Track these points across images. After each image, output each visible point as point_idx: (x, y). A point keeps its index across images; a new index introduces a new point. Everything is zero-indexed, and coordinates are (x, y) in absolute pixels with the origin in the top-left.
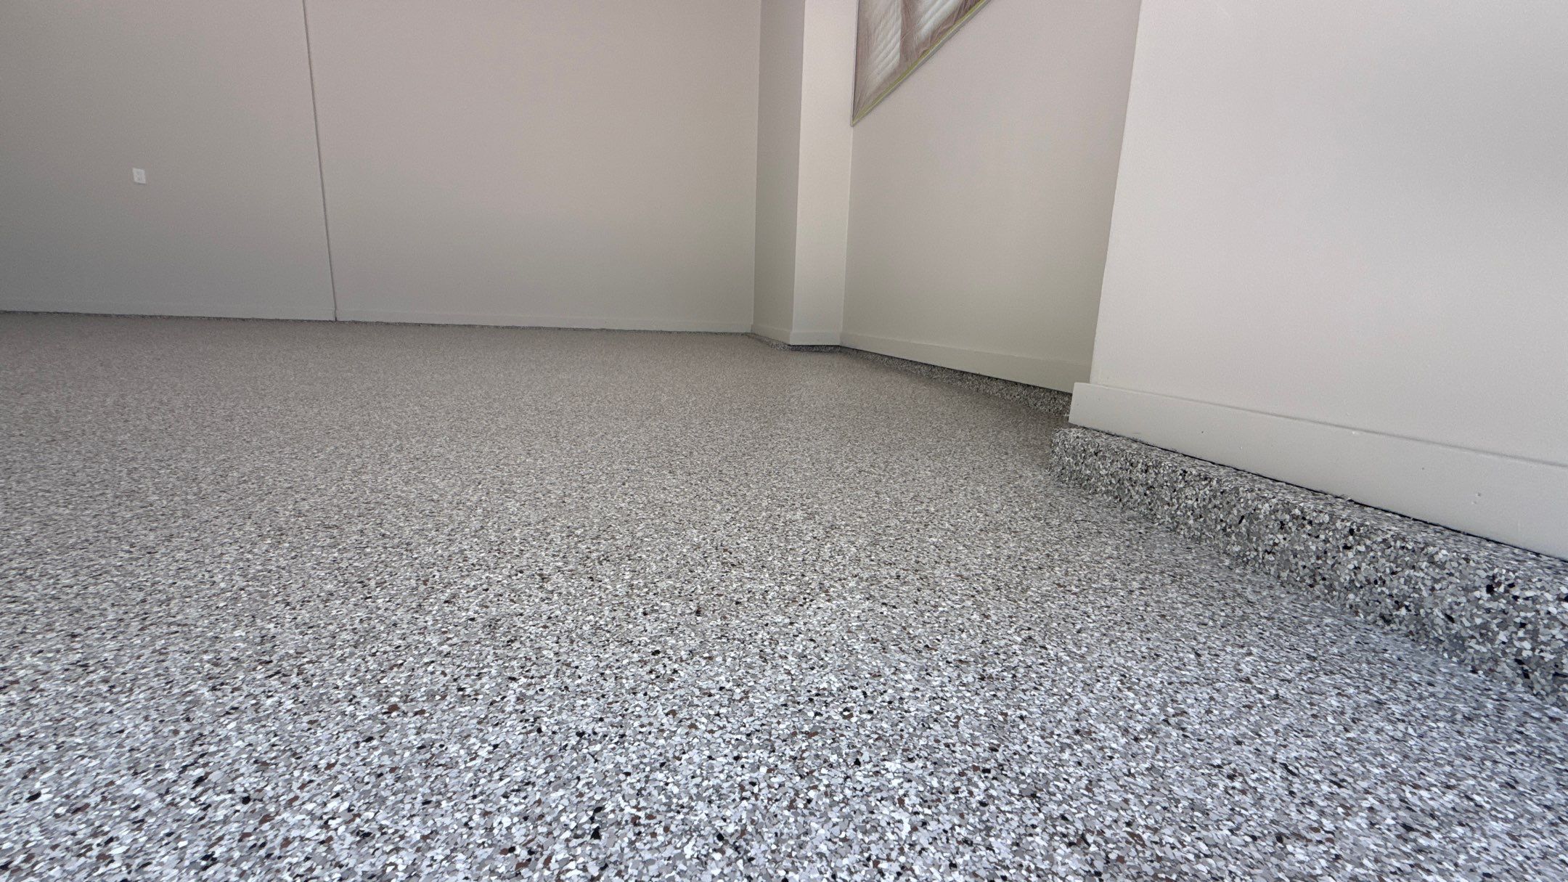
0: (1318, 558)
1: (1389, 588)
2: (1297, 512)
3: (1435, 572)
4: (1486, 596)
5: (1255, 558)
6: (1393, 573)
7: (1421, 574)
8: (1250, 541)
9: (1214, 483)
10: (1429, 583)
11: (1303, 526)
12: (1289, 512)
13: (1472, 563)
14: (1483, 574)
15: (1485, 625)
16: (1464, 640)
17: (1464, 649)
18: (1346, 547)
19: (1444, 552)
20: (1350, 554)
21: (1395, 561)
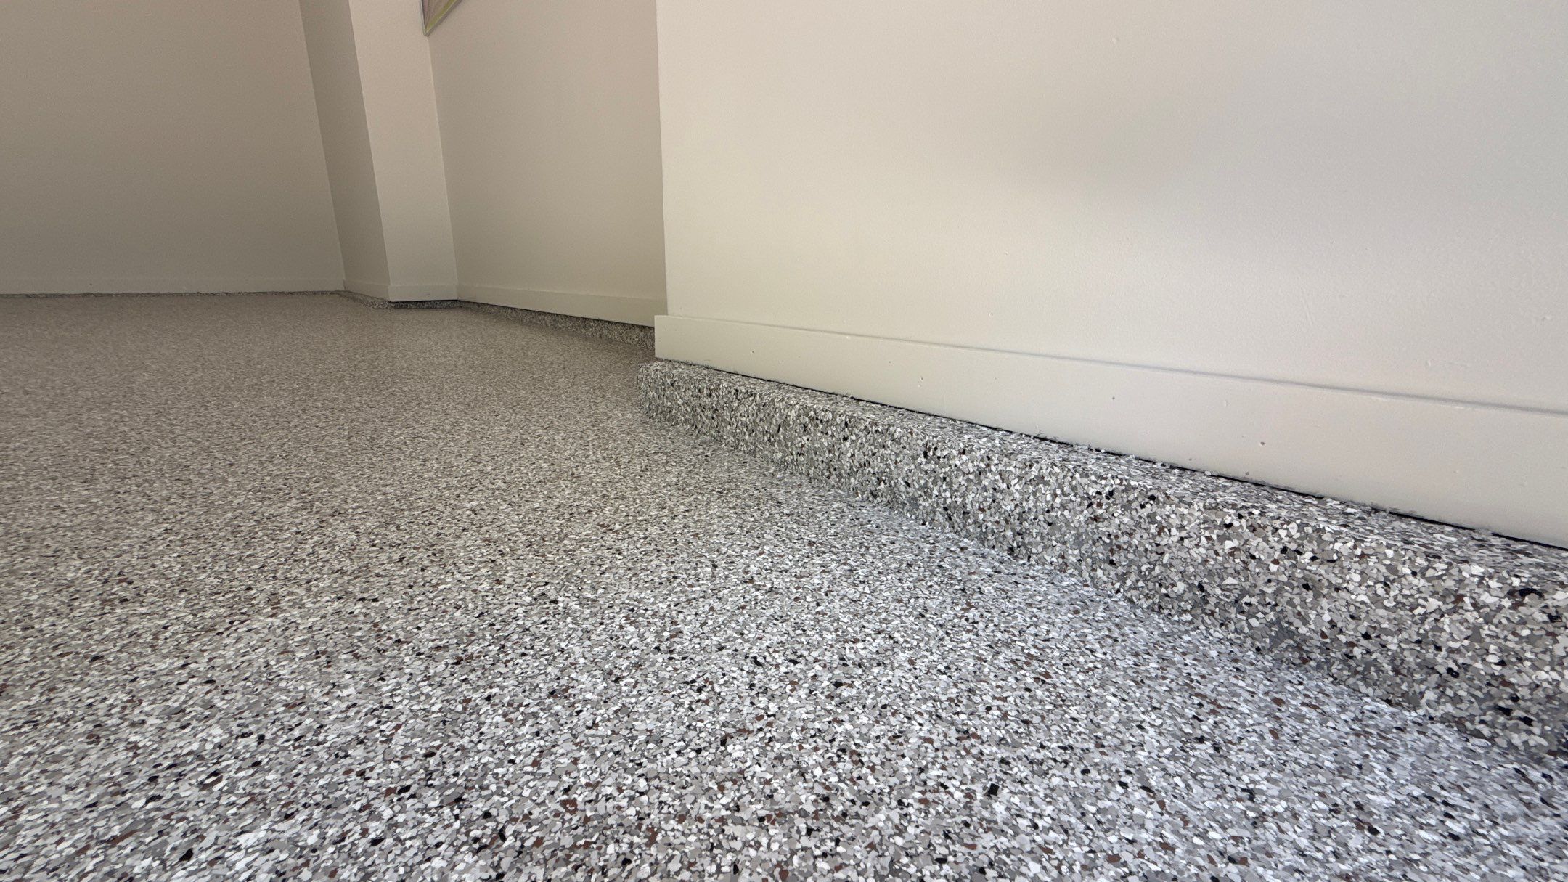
0: (830, 452)
1: (873, 468)
2: (812, 413)
3: (896, 448)
4: (924, 460)
5: (792, 462)
6: (874, 454)
7: (888, 452)
8: (786, 446)
9: (758, 398)
10: (893, 457)
11: (817, 425)
12: (807, 414)
13: (915, 436)
14: (920, 443)
15: (926, 486)
16: (916, 499)
17: (917, 507)
18: (845, 439)
19: (899, 430)
20: (848, 444)
21: (873, 445)
